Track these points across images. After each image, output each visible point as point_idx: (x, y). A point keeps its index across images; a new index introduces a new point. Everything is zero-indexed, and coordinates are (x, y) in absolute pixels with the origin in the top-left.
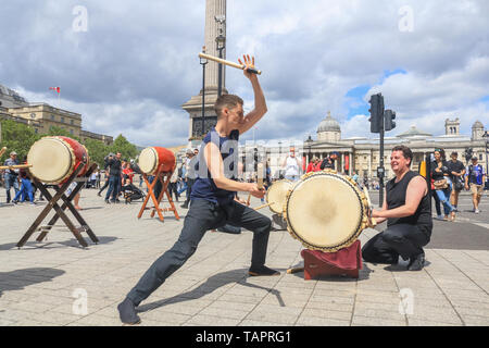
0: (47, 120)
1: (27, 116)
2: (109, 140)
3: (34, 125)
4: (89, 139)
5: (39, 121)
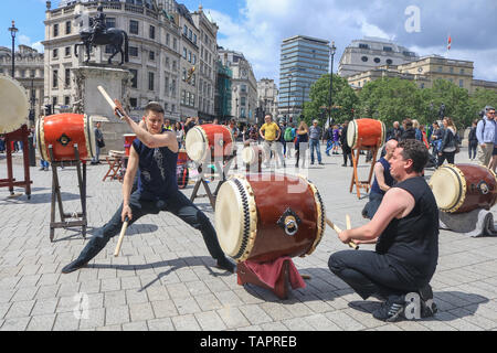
0: (434, 73)
1: (414, 72)
3: (421, 79)
4: (482, 89)
5: (426, 74)
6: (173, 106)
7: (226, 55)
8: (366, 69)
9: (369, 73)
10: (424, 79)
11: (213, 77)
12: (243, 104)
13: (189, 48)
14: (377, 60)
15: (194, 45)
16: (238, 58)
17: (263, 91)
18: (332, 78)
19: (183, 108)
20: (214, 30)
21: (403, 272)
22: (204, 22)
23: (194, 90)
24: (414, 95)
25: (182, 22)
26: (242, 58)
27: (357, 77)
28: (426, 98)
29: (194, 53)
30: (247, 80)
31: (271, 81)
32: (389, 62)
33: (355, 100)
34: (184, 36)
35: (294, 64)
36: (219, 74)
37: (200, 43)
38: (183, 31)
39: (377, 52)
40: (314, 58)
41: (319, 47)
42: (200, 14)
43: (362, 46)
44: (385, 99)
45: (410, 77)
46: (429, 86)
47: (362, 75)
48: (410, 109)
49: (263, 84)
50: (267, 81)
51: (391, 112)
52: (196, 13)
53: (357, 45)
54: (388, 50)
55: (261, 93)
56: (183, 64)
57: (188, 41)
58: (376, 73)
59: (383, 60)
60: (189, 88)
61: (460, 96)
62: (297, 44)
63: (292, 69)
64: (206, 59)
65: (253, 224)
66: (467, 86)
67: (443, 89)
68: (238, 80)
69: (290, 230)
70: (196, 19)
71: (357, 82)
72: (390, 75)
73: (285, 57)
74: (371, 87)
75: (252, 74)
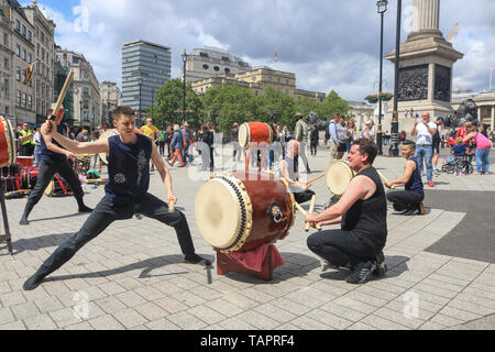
0: (265, 82)
1: (249, 80)
2: (322, 96)
3: (255, 87)
4: (302, 97)
5: (258, 83)
6: (7, 108)
7: (65, 55)
8: (206, 76)
9: (210, 80)
10: (257, 87)
11: (51, 78)
12: (86, 107)
13: (23, 46)
14: (217, 69)
15: (28, 42)
16: (78, 59)
17: (106, 94)
18: (177, 83)
19: (18, 110)
20: (51, 28)
21: (369, 242)
22: (39, 18)
23: (30, 91)
24: (251, 101)
25: (14, 16)
26: (83, 59)
27: (199, 83)
28: (261, 104)
29: (29, 50)
30: (90, 83)
31: (114, 84)
32: (227, 70)
33: (199, 104)
34: (17, 31)
35: (137, 68)
36: (58, 75)
37: (35, 41)
38: (15, 26)
39: (215, 60)
40: (156, 63)
41: (161, 53)
42: (34, 9)
43: (202, 55)
44: (226, 104)
45: (246, 85)
46: (262, 93)
47: (204, 81)
48: (249, 114)
49: (106, 87)
50: (110, 84)
51: (232, 116)
52: (29, 8)
53: (197, 53)
54: (226, 59)
55: (104, 95)
56: (16, 62)
57: (22, 37)
58: (217, 80)
59: (222, 68)
60: (25, 89)
61: (287, 103)
62: (138, 48)
63: (134, 73)
64: (43, 58)
65: (249, 216)
66: (291, 94)
67: (274, 96)
68: (79, 82)
69: (278, 218)
70: (29, 15)
71: (201, 88)
72: (229, 83)
73: (126, 61)
74: (213, 93)
75: (94, 77)
